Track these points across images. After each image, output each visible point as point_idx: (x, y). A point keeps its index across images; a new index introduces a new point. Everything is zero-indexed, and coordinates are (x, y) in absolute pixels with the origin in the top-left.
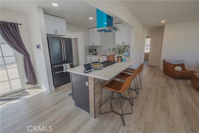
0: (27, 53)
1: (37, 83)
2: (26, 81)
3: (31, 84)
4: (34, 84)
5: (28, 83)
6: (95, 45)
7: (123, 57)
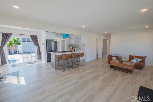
0: (39, 47)
1: (41, 60)
2: (37, 58)
3: (39, 60)
4: (40, 60)
5: (38, 59)
6: (72, 44)
7: (76, 50)
